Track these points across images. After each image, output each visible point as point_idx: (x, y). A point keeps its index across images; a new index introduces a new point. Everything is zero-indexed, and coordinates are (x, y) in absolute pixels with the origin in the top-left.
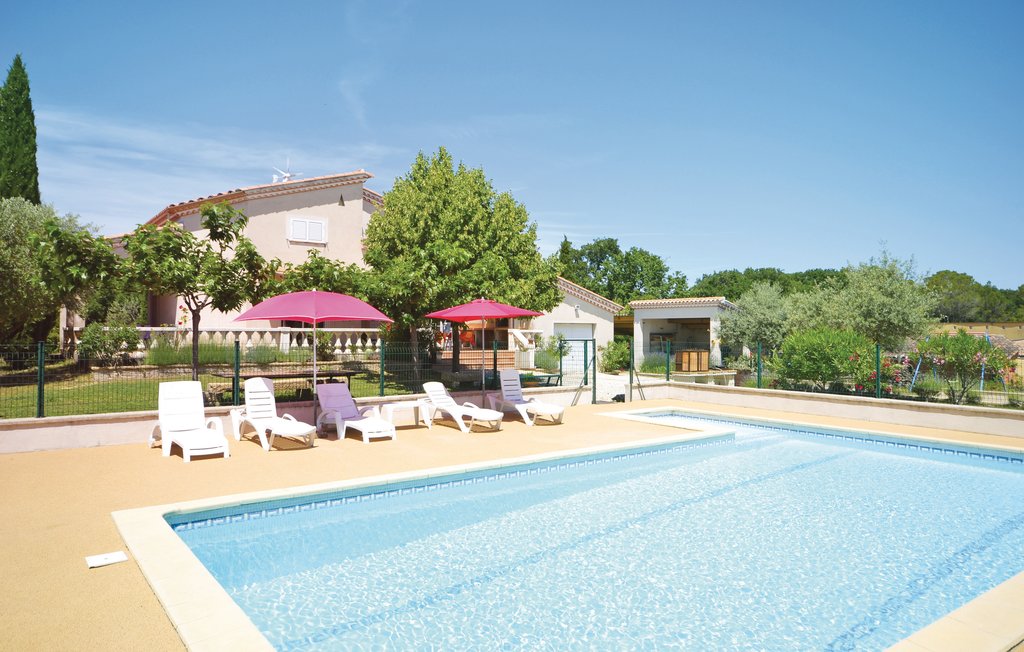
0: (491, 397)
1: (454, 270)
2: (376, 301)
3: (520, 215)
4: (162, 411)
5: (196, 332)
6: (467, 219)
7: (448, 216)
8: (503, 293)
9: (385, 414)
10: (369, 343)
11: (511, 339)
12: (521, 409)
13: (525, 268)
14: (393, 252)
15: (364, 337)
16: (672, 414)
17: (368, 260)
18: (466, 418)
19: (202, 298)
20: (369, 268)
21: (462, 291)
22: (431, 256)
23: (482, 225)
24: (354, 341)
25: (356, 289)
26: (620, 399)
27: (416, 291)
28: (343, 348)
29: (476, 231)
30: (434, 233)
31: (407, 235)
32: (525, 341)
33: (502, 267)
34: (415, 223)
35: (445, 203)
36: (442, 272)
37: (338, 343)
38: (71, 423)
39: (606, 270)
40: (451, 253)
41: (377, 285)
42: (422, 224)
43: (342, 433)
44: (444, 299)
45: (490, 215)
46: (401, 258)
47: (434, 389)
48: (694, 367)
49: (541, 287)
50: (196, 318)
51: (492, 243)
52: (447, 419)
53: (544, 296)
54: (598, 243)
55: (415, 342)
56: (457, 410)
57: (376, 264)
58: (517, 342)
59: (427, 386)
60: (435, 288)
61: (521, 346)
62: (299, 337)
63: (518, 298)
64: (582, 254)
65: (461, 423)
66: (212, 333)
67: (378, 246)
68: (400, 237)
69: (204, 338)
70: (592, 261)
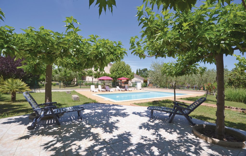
0: (124, 88)
1: (120, 74)
2: (111, 77)
3: (129, 67)
4: (91, 88)
5: (93, 81)
6: (122, 68)
7: (120, 67)
8: (127, 77)
9: (113, 90)
10: (110, 83)
11: (129, 83)
12: (127, 89)
13: (130, 74)
14: (113, 72)
15: (110, 82)
16: (146, 91)
17: (110, 73)
18: (121, 90)
19: (93, 77)
20: (111, 74)
21: (121, 76)
22: (118, 73)
23: (124, 68)
24: (108, 83)
25: (109, 76)
26: (140, 89)
27: (116, 76)
28: (107, 84)
29: (123, 69)
30: (118, 69)
31: (115, 70)
32: (131, 83)
33: (126, 74)
34: (116, 68)
35: (120, 65)
36: (119, 74)
37: (106, 83)
38: (83, 89)
39: (145, 73)
40: (120, 72)
41: (112, 76)
42: (117, 68)
43: (108, 91)
44: (119, 77)
45: (125, 67)
46: (114, 73)
47: (118, 87)
48: (150, 86)
49: (131, 76)
50: (93, 79)
51: (125, 70)
52: (119, 90)
53: (132, 77)
54: (144, 69)
55: (116, 83)
56: (120, 89)
57: (111, 73)
58: (130, 83)
59: (117, 87)
60: (118, 76)
61: (130, 84)
62: (102, 82)
63: (128, 77)
64: (142, 70)
65: (120, 90)
66: (94, 81)
67: (111, 71)
68: (114, 70)
69: (93, 82)
70: (143, 72)
